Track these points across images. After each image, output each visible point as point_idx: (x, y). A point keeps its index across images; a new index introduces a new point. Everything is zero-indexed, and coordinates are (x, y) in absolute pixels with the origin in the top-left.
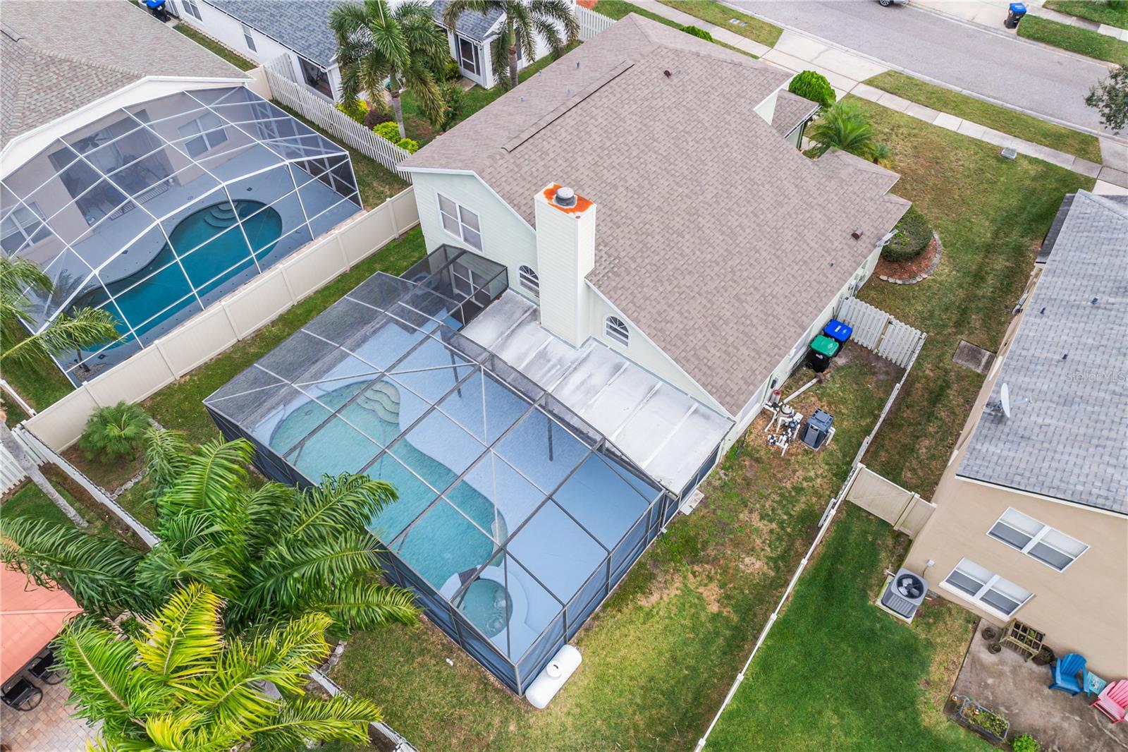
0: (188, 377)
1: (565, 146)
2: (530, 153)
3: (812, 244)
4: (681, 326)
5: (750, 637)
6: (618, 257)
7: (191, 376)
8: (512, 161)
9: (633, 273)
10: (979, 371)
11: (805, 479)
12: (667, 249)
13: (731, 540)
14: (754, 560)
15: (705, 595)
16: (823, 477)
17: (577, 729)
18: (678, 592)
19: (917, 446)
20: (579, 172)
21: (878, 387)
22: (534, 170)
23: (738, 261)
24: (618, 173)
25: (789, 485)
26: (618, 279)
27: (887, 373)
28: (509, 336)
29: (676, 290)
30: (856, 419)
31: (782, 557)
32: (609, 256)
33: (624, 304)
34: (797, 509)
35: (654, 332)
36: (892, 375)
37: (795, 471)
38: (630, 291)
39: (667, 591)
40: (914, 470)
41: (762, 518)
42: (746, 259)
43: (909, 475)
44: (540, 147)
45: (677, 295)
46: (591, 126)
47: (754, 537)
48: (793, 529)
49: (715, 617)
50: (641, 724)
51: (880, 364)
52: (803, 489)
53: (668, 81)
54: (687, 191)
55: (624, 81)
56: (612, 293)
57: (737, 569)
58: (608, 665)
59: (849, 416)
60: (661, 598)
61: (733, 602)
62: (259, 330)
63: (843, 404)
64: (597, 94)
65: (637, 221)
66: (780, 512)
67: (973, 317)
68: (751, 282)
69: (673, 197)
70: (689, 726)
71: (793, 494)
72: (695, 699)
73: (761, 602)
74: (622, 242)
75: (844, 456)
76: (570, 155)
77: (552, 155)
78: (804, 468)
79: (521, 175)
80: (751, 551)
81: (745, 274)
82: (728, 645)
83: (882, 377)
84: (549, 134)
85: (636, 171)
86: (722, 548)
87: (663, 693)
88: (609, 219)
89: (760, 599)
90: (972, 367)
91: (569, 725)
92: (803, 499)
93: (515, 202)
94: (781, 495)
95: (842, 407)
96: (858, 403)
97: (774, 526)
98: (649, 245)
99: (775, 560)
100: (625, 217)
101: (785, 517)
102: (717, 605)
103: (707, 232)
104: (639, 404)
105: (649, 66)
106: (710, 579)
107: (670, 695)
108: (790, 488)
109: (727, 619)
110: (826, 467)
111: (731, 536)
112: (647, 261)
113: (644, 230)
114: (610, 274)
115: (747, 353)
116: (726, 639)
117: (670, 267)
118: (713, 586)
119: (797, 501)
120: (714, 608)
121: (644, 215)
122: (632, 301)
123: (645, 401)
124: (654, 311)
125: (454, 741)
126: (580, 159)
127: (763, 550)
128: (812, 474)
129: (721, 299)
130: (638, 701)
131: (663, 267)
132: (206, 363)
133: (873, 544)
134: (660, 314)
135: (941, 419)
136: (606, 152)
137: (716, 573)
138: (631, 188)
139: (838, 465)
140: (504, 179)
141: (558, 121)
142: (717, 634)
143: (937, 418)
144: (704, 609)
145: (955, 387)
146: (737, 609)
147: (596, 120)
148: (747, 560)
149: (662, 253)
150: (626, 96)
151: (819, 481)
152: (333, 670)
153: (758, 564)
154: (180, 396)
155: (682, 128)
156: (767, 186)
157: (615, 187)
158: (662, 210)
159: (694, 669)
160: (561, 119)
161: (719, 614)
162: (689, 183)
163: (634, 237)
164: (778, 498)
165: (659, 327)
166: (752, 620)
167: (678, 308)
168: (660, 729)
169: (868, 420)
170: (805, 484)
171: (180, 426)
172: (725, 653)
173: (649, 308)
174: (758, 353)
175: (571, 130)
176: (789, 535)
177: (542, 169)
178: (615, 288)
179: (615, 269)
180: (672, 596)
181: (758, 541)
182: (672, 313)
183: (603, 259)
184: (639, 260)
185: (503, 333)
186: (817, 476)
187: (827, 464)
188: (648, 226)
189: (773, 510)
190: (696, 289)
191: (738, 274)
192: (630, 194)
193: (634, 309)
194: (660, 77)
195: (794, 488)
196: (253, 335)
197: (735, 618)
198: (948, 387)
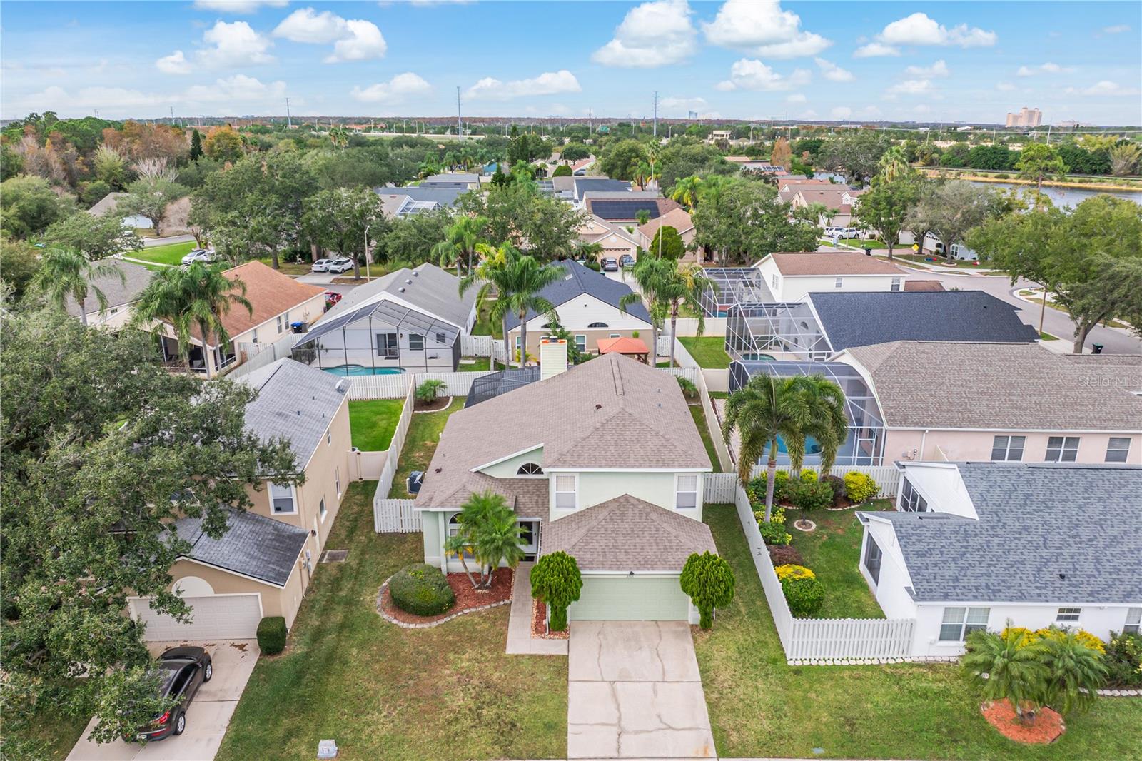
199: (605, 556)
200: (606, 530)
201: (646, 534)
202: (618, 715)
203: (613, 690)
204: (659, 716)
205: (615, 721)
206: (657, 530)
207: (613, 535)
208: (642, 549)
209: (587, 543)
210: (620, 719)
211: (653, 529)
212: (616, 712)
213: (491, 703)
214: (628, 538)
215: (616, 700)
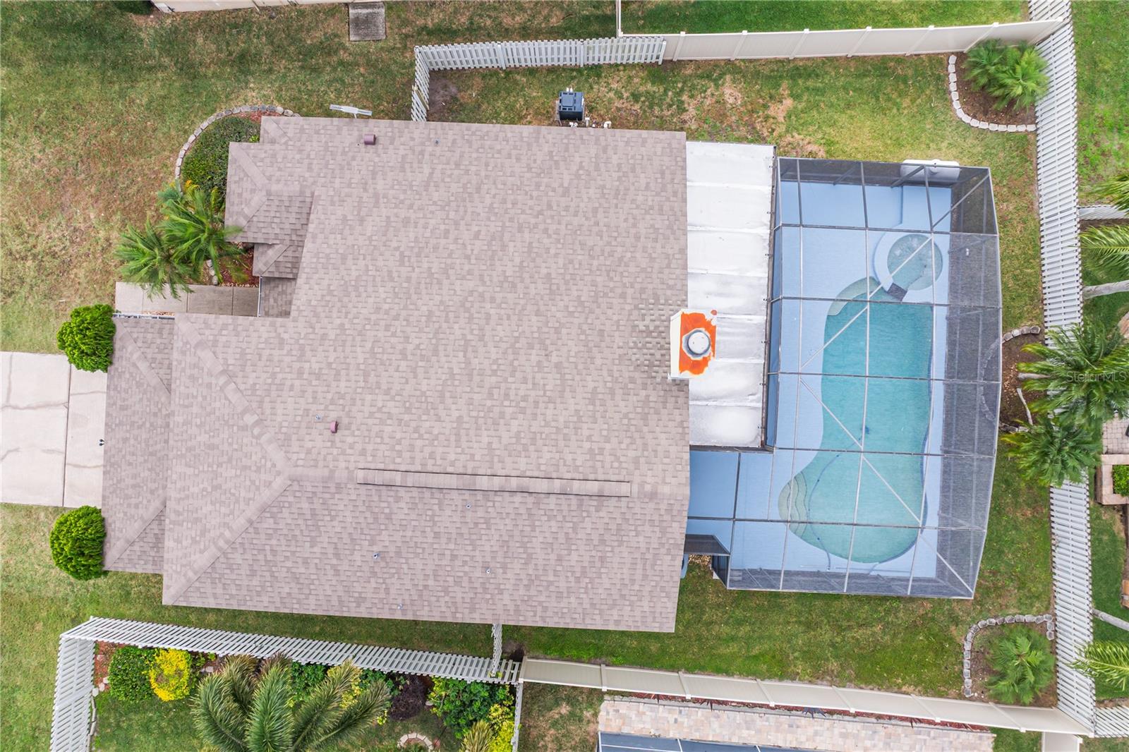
0: (904, 689)
1: (562, 443)
2: (608, 465)
3: (427, 170)
4: (648, 217)
5: (792, 65)
6: (636, 307)
7: (900, 688)
8: (637, 472)
9: (637, 286)
10: (383, 11)
11: (621, 98)
12: (578, 278)
13: (722, 122)
14: (727, 96)
15: (784, 114)
16: (608, 84)
17: (943, 138)
18: (795, 134)
19: (517, 26)
20: (578, 407)
21: (470, 87)
22: (623, 446)
23: (522, 216)
24: (538, 376)
25: (637, 107)
26: (660, 292)
27: (445, 87)
28: (715, 398)
29: (614, 243)
30: (523, 87)
31: (709, 77)
32: (644, 315)
33: (678, 272)
34: (655, 89)
35: (678, 233)
36: (444, 81)
37: (619, 109)
38: (660, 275)
39: (801, 142)
40: (546, 18)
41: (685, 110)
42: (512, 212)
43: (554, 20)
44: (590, 463)
45: (619, 239)
46: (505, 441)
47: (706, 108)
48: (676, 82)
49: (796, 97)
50: (908, 100)
51: (438, 98)
52: (633, 94)
53: (345, 421)
54: (488, 306)
55: (398, 460)
56: (679, 287)
57: (744, 104)
58: (886, 145)
59: (524, 95)
60: (809, 143)
61: (773, 92)
62: (810, 682)
63: (514, 106)
64: (450, 469)
65: (576, 321)
66: (668, 100)
67: (309, 42)
68: (535, 194)
69: (510, 312)
70: (886, 68)
71: (643, 99)
72: (865, 76)
73: (758, 73)
74: (615, 318)
75: (573, 78)
76: (566, 431)
77: (587, 445)
78: (610, 103)
79: (643, 450)
80: (720, 102)
81: (530, 203)
82: (809, 76)
83: (453, 90)
84: (563, 469)
85: (516, 363)
86: (734, 125)
87: (877, 99)
88: (603, 344)
89: (757, 74)
90: (381, 19)
91: (945, 144)
92: (642, 89)
93: (680, 430)
94: (651, 107)
95: (518, 106)
96: (503, 93)
97: (685, 98)
98: (593, 294)
99: (715, 81)
100: (583, 332)
101: (670, 93)
102: (784, 101)
103: (517, 260)
104: (710, 231)
105: (344, 453)
106: (767, 118)
107: (875, 93)
108: (640, 104)
109: (791, 89)
110: (596, 87)
111: (718, 124)
112: (611, 284)
113: (579, 309)
114: (662, 301)
115: (615, 157)
116: (807, 79)
117: (595, 263)
118: (771, 112)
119: (647, 92)
120: (789, 102)
121: (563, 321)
122: (668, 266)
123: (703, 229)
124: (658, 245)
125: (1011, 208)
126: (561, 419)
127: (713, 95)
128: (611, 94)
129: (582, 205)
130: (895, 111)
131: (604, 268)
132: (879, 690)
133: (644, 18)
134: (656, 240)
135: (471, 18)
136: (522, 404)
137: (759, 117)
138: (543, 353)
139: (586, 80)
140: (666, 460)
141: (536, 474)
142: (807, 89)
143: (472, 23)
144: (795, 108)
145: (421, 22)
146: (777, 86)
147: (490, 443)
148: (731, 101)
149: (588, 278)
150: (419, 443)
151: (614, 86)
152: (1031, 325)
153: (727, 91)
154: (927, 674)
155: (403, 364)
156: (395, 244)
157: (558, 366)
158: (538, 310)
159: (845, 88)
160: (528, 474)
161: (791, 95)
162: (473, 310)
163: (598, 311)
164: (657, 109)
165: (669, 232)
166: (778, 71)
167: (633, 231)
168: (902, 86)
169: (518, 77)
170: (625, 95)
171: (951, 640)
172: (817, 76)
173: (659, 250)
174: (605, 150)
175: (534, 455)
176: (684, 83)
177: (614, 440)
178: (670, 287)
179: (652, 301)
180: (802, 137)
181: (708, 102)
182: (643, 231)
183: (653, 317)
184: (619, 291)
185: (716, 407)
186: (610, 90)
187: (592, 88)
188: (571, 309)
189: (671, 106)
190: (595, 229)
191: (538, 208)
192: (551, 348)
193: (674, 261)
194: (347, 432)
195: (637, 101)
196: (819, 682)
197: (785, 84)
198: (424, 28)
199: (123, 408)
200: (155, 415)
201: (147, 473)
202: (21, 405)
203: (57, 405)
204: (17, 450)
205: (12, 402)
206: (152, 492)
207: (148, 425)
208: (130, 464)
209: (139, 385)
210: (15, 408)
211: (154, 486)
212: (25, 405)
213: (40, 268)
214: (143, 444)
215: (39, 407)
